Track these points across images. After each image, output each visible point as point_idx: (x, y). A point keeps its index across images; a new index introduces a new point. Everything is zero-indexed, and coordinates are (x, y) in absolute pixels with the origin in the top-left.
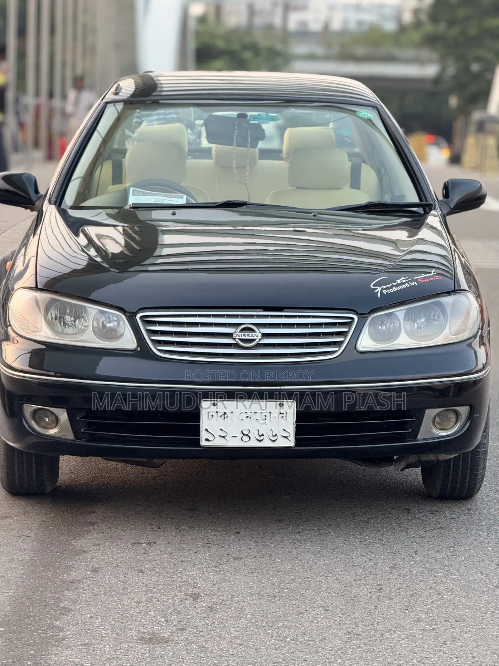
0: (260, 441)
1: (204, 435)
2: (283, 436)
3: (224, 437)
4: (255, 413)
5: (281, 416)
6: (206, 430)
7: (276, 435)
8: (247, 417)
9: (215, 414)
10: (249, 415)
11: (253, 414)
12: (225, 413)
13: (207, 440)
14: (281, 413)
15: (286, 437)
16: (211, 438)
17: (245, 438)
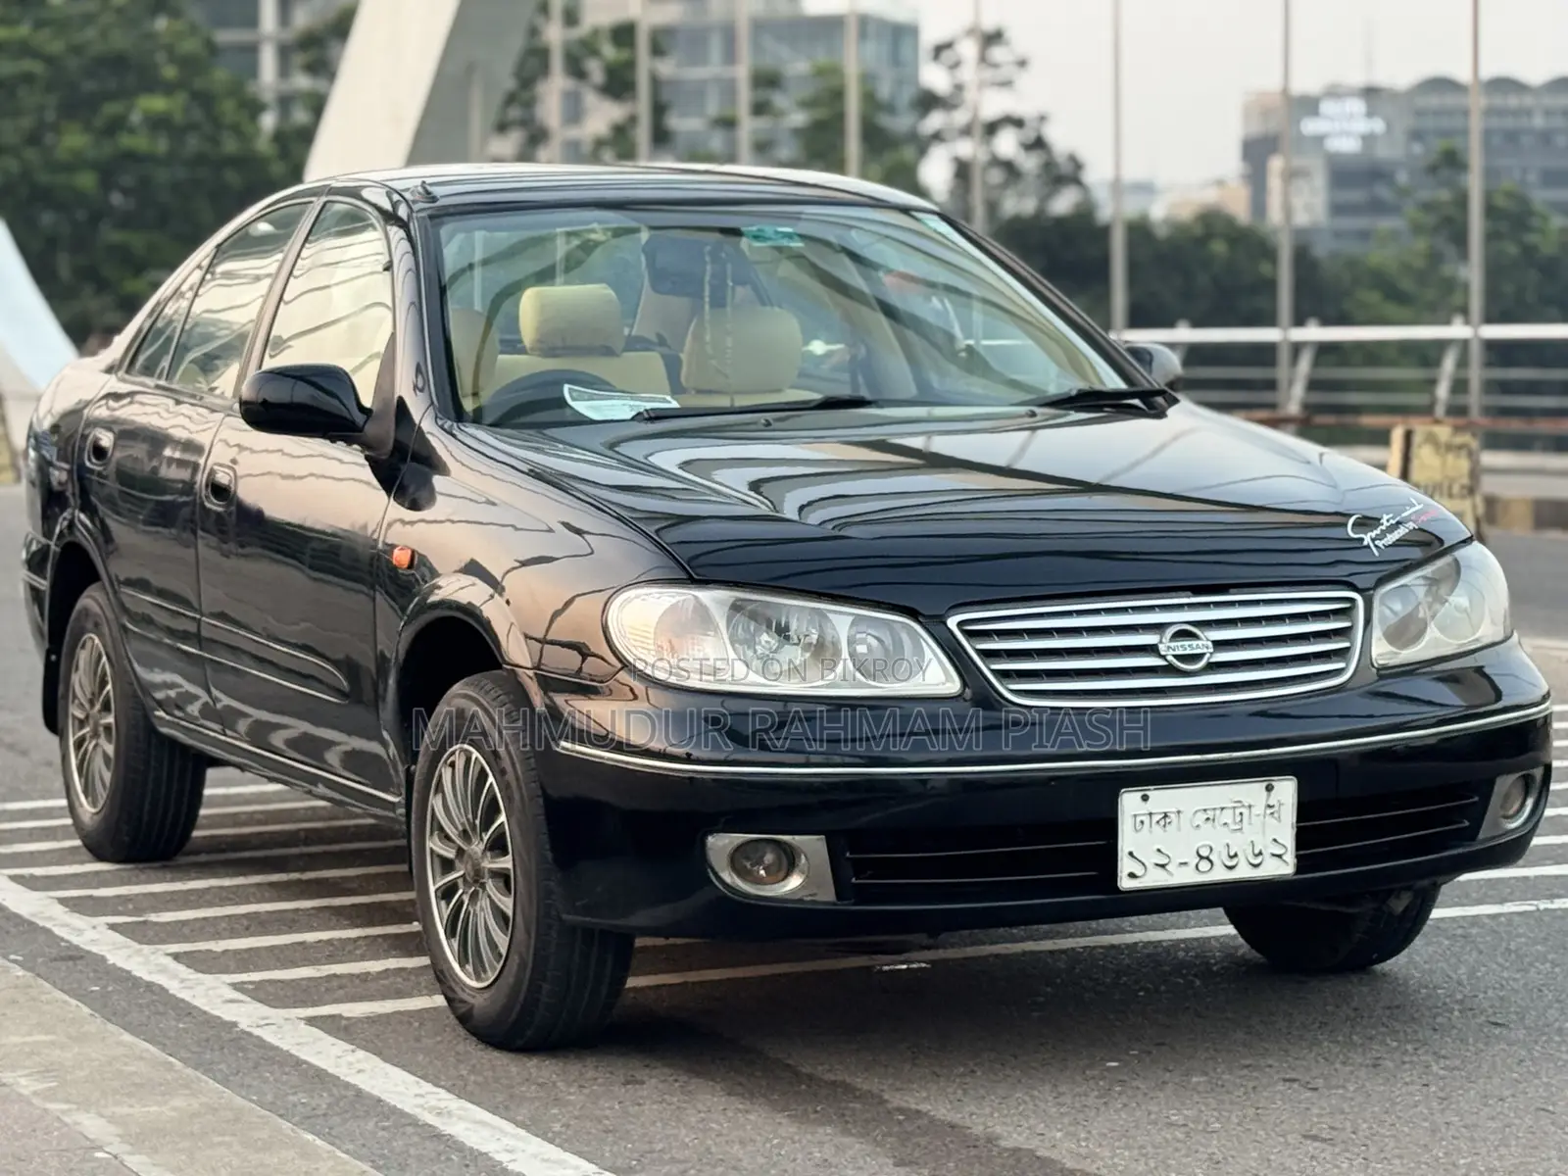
0: (1231, 868)
1: (1125, 865)
2: (1274, 855)
3: (1163, 866)
4: (1222, 809)
5: (1269, 811)
6: (1131, 854)
7: (1260, 853)
8: (1208, 819)
9: (1146, 819)
10: (1210, 814)
11: (1218, 812)
12: (1166, 816)
13: (1132, 875)
14: (1270, 807)
15: (1280, 856)
16: (1138, 870)
17: (1204, 865)
